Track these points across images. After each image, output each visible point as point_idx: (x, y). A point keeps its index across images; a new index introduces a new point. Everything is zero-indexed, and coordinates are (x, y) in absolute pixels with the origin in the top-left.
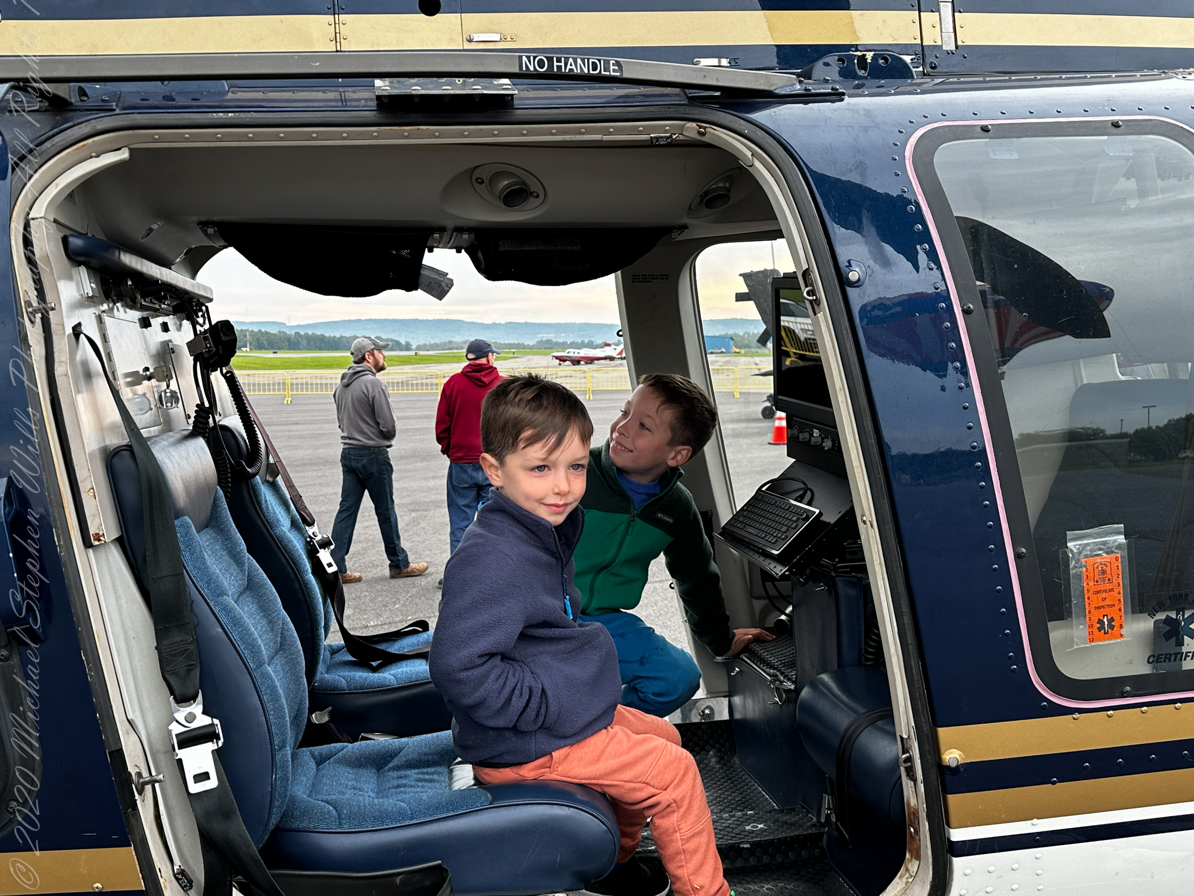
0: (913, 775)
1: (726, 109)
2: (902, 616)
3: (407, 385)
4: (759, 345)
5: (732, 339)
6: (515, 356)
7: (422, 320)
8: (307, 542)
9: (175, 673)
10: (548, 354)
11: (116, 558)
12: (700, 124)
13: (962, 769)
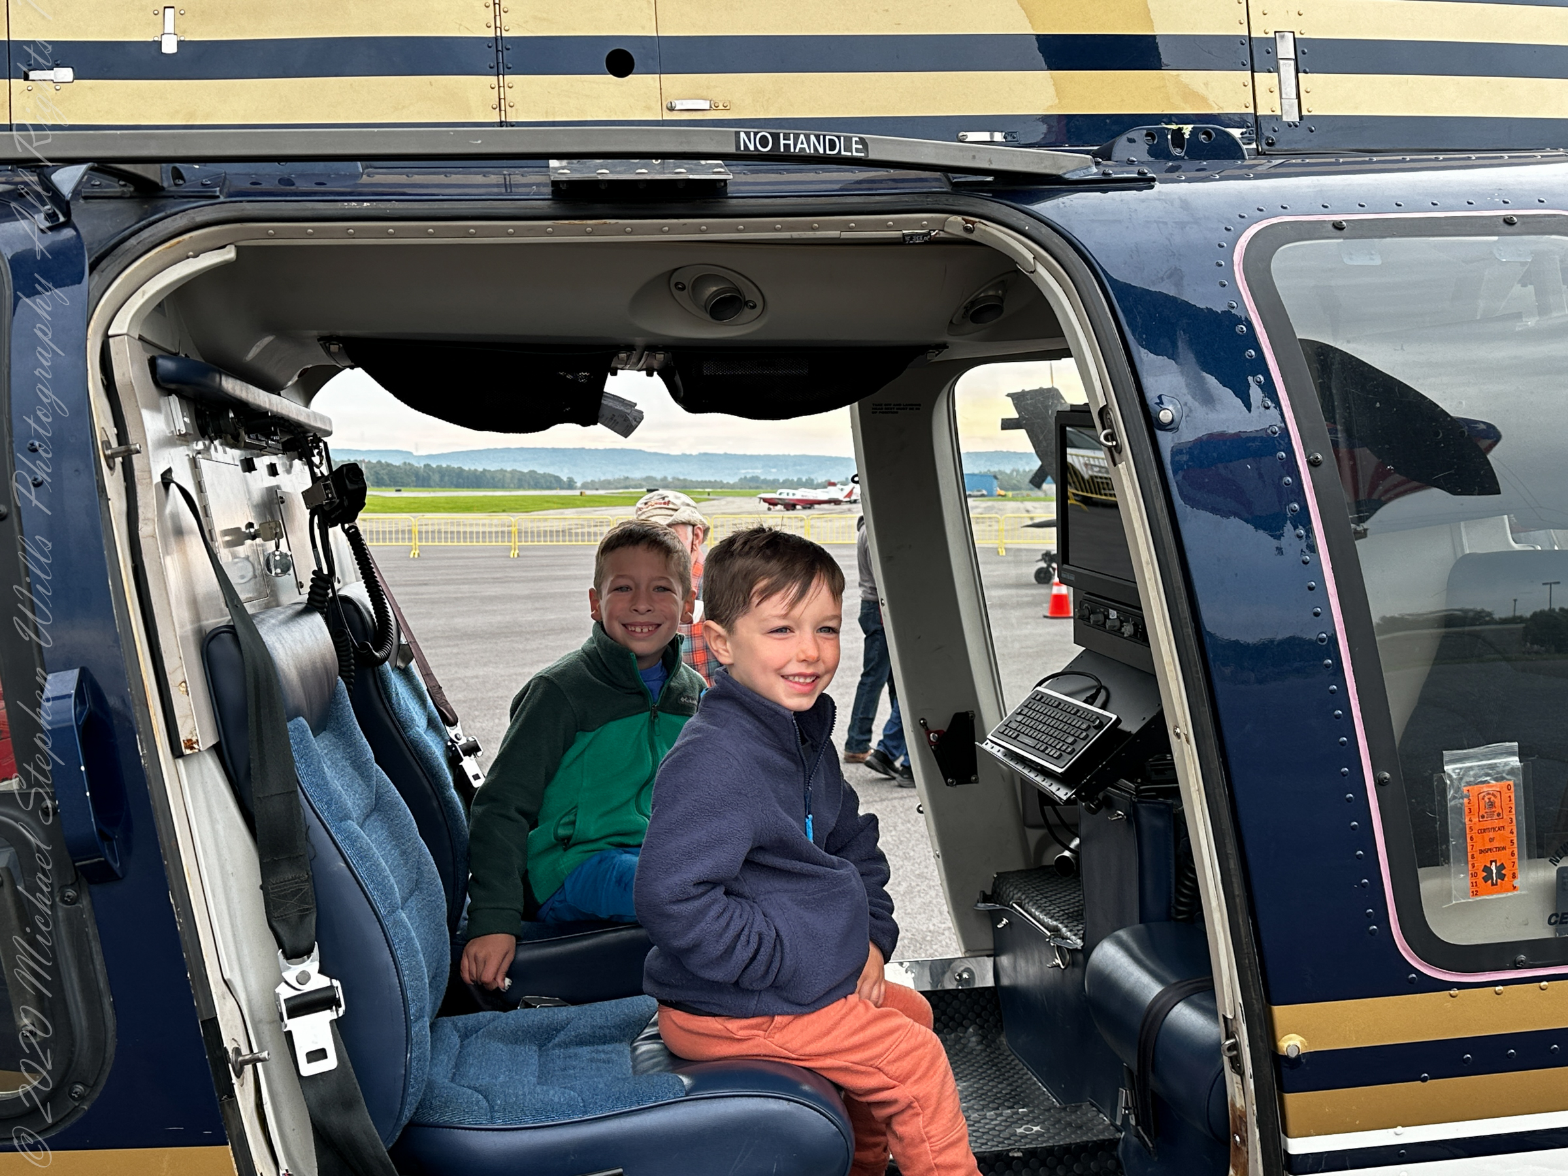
0: (1239, 1067)
1: (1001, 198)
2: (1227, 859)
3: (570, 534)
4: (1031, 486)
5: (995, 477)
6: (711, 497)
7: (590, 450)
8: (448, 747)
9: (284, 920)
10: (755, 496)
11: (211, 772)
12: (966, 218)
13: (1304, 1061)
